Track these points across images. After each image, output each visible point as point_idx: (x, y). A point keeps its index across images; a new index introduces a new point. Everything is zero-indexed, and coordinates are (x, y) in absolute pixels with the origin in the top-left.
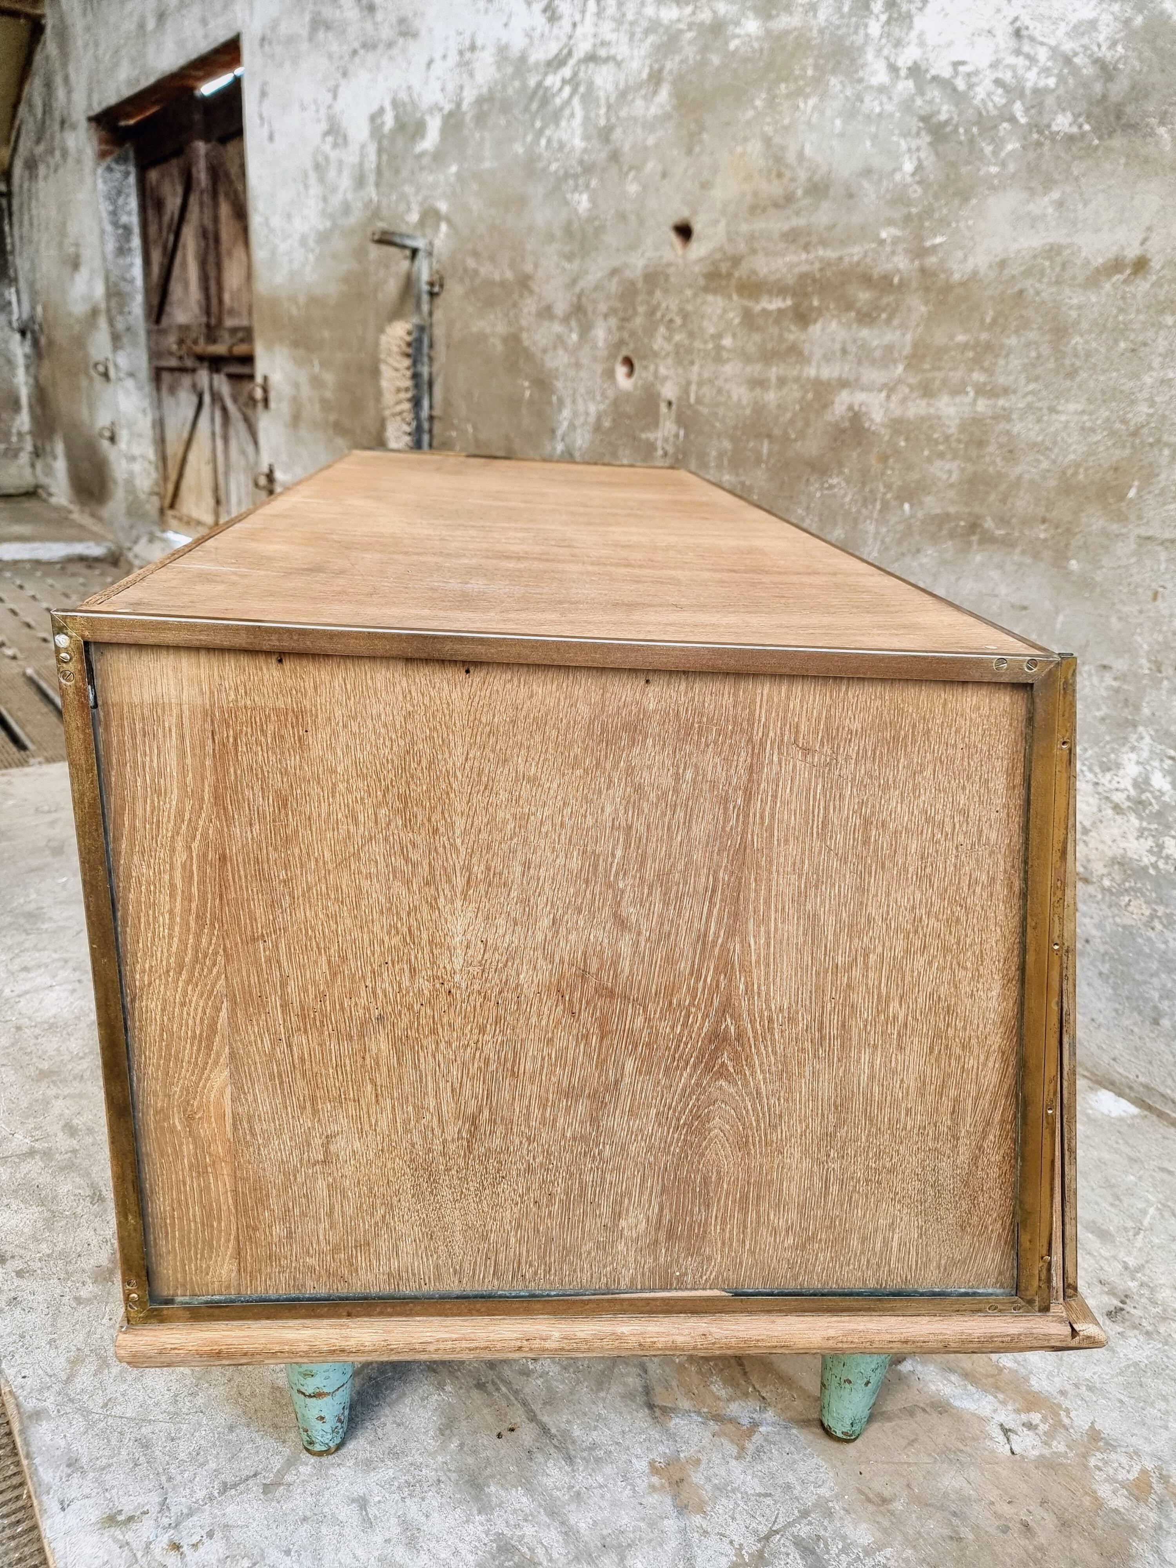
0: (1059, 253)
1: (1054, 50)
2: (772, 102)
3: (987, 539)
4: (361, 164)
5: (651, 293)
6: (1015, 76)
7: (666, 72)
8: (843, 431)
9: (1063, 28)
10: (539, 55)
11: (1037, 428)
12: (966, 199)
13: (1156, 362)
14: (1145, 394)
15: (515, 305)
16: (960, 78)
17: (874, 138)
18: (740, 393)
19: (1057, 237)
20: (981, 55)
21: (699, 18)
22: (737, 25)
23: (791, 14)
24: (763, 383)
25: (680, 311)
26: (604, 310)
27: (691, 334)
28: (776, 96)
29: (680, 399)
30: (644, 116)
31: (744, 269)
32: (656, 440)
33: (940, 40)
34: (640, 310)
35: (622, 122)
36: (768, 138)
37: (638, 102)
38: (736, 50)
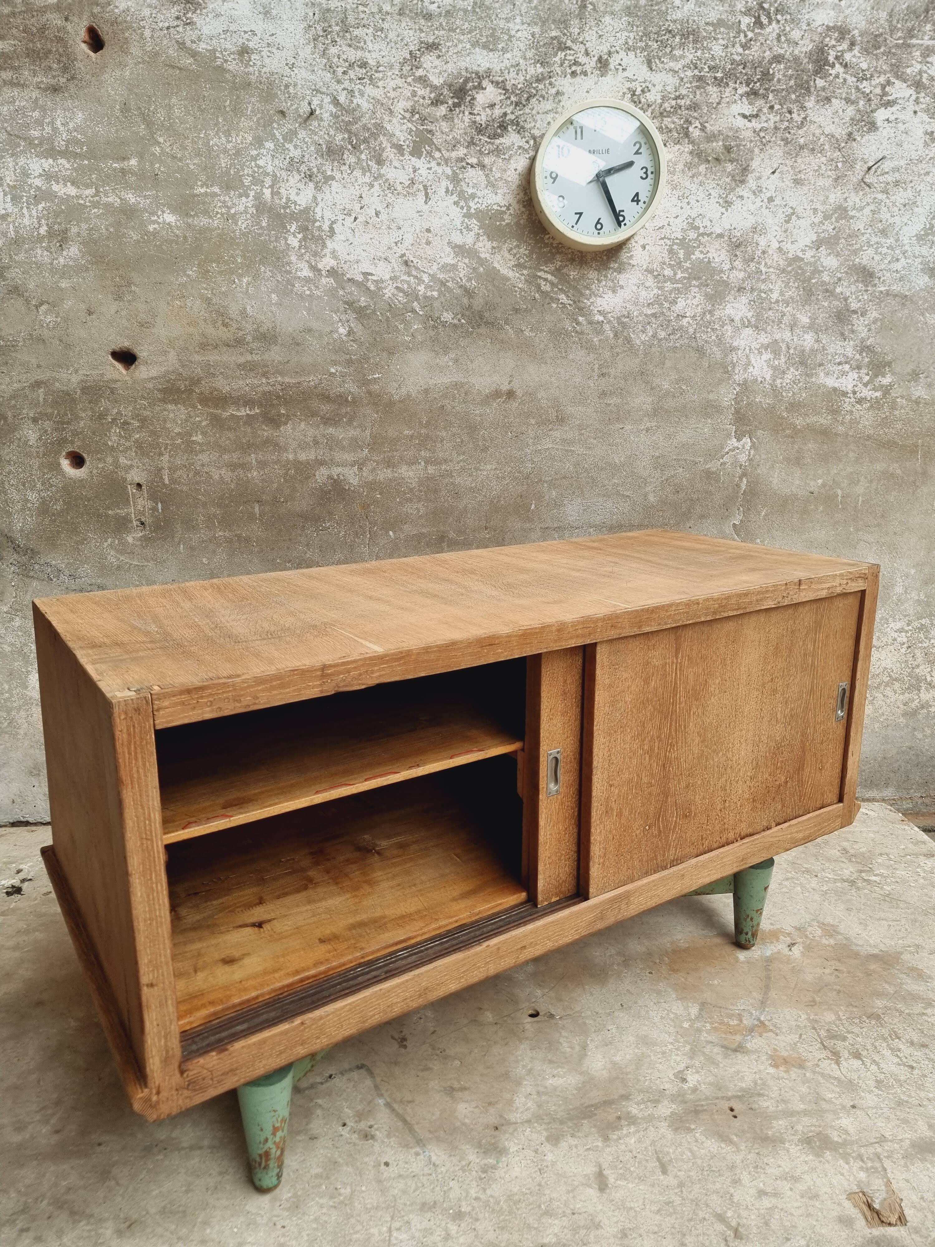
0: (462, 387)
1: (433, 277)
2: (205, 274)
5: (94, 401)
6: (410, 286)
7: (71, 234)
8: (328, 493)
9: (435, 267)
11: (470, 479)
12: (391, 354)
14: (529, 457)
16: (370, 283)
17: (309, 310)
18: (220, 473)
19: (459, 377)
20: (382, 271)
21: (105, 200)
22: (153, 213)
23: (210, 217)
24: (242, 466)
25: (136, 416)
26: (32, 415)
27: (153, 433)
28: (208, 271)
29: (153, 481)
30: (52, 264)
31: (205, 387)
32: (128, 514)
33: (351, 258)
34: (84, 415)
35: (20, 264)
36: (207, 299)
37: (39, 251)
38: (155, 233)
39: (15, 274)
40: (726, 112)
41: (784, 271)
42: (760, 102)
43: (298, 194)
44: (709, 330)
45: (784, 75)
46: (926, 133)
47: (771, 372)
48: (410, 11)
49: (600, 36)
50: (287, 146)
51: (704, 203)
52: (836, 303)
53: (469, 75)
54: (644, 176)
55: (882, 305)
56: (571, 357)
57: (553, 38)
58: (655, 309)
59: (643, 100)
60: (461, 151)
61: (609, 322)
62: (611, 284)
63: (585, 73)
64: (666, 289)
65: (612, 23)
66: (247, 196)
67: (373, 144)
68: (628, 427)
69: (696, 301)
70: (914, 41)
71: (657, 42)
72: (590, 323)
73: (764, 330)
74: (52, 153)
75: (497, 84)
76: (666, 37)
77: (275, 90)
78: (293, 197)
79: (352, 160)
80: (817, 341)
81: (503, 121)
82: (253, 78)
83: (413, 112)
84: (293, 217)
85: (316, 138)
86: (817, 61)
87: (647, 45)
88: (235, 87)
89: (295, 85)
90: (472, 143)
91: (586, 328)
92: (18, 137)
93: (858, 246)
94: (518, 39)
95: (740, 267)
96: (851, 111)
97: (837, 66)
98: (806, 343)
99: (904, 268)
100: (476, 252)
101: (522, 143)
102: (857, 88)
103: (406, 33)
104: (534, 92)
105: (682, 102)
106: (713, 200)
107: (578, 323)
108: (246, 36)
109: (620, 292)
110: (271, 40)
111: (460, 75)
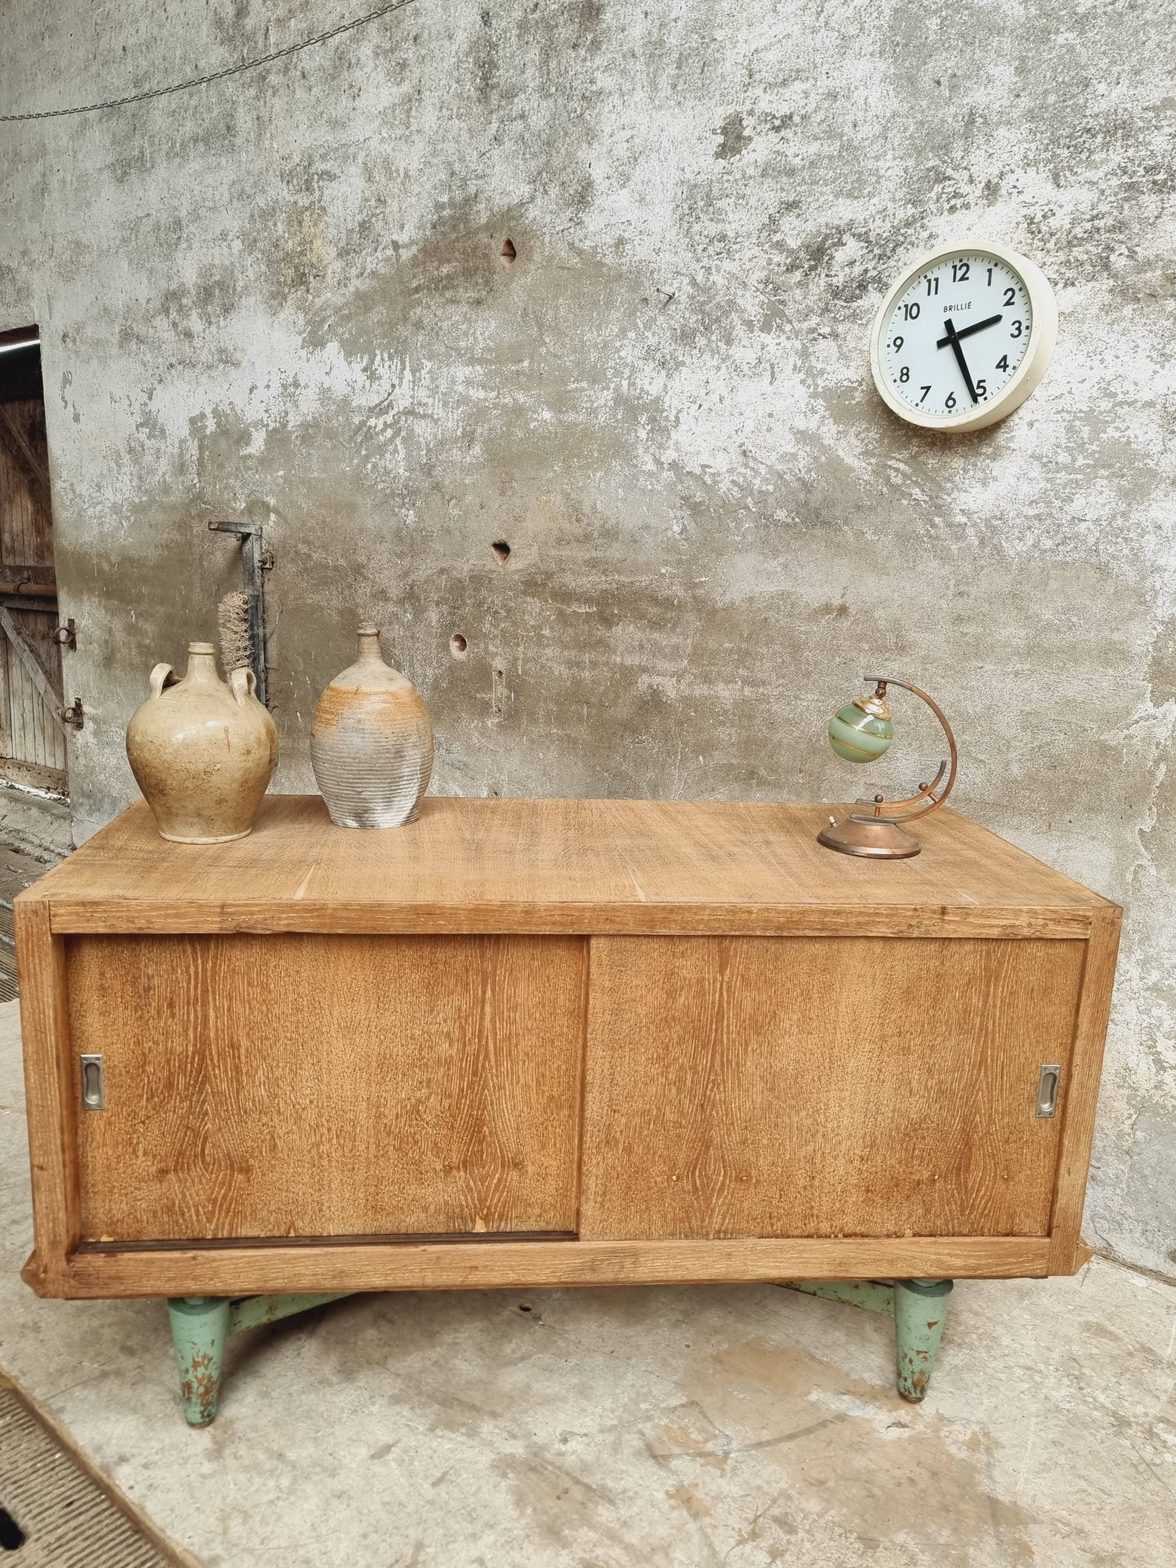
0: (788, 597)
1: (770, 468)
2: (568, 469)
3: (762, 782)
4: (181, 455)
5: (476, 590)
6: (745, 481)
7: (477, 434)
8: (647, 703)
9: (774, 457)
10: (360, 401)
11: (788, 709)
12: (720, 555)
13: (861, 672)
15: (350, 587)
16: (707, 476)
17: (649, 505)
18: (560, 669)
19: (786, 586)
20: (720, 464)
21: (503, 401)
22: (535, 412)
23: (577, 412)
24: (578, 664)
25: (504, 606)
26: (436, 599)
28: (570, 466)
29: (509, 671)
30: (461, 462)
31: (556, 581)
32: (490, 699)
33: (691, 449)
34: (469, 602)
35: (442, 463)
36: (567, 493)
37: (455, 451)
38: (535, 429)
39: (438, 471)
43: (651, 383)
44: (1120, 540)
48: (774, 170)
49: (990, 155)
51: (1126, 359)
53: (828, 232)
54: (1016, 333)
56: (920, 568)
57: (929, 170)
58: (1041, 508)
59: (1044, 228)
60: (814, 321)
61: (975, 525)
62: (982, 475)
63: (967, 206)
64: (1058, 481)
65: (1007, 135)
66: (608, 389)
67: (725, 322)
68: (990, 667)
69: (1101, 500)
71: (1069, 148)
72: (950, 525)
74: (472, 361)
75: (858, 237)
76: (1081, 140)
77: (642, 278)
78: (646, 387)
79: (703, 342)
81: (863, 280)
82: (625, 269)
83: (767, 282)
84: (645, 408)
85: (672, 322)
87: (1054, 155)
88: (609, 281)
89: (660, 270)
90: (826, 310)
91: (943, 532)
92: (452, 348)
94: (888, 179)
100: (820, 438)
103: (767, 195)
104: (902, 239)
105: (1100, 223)
106: (1142, 354)
107: (933, 525)
108: (623, 227)
109: (993, 486)
110: (644, 227)
111: (819, 231)
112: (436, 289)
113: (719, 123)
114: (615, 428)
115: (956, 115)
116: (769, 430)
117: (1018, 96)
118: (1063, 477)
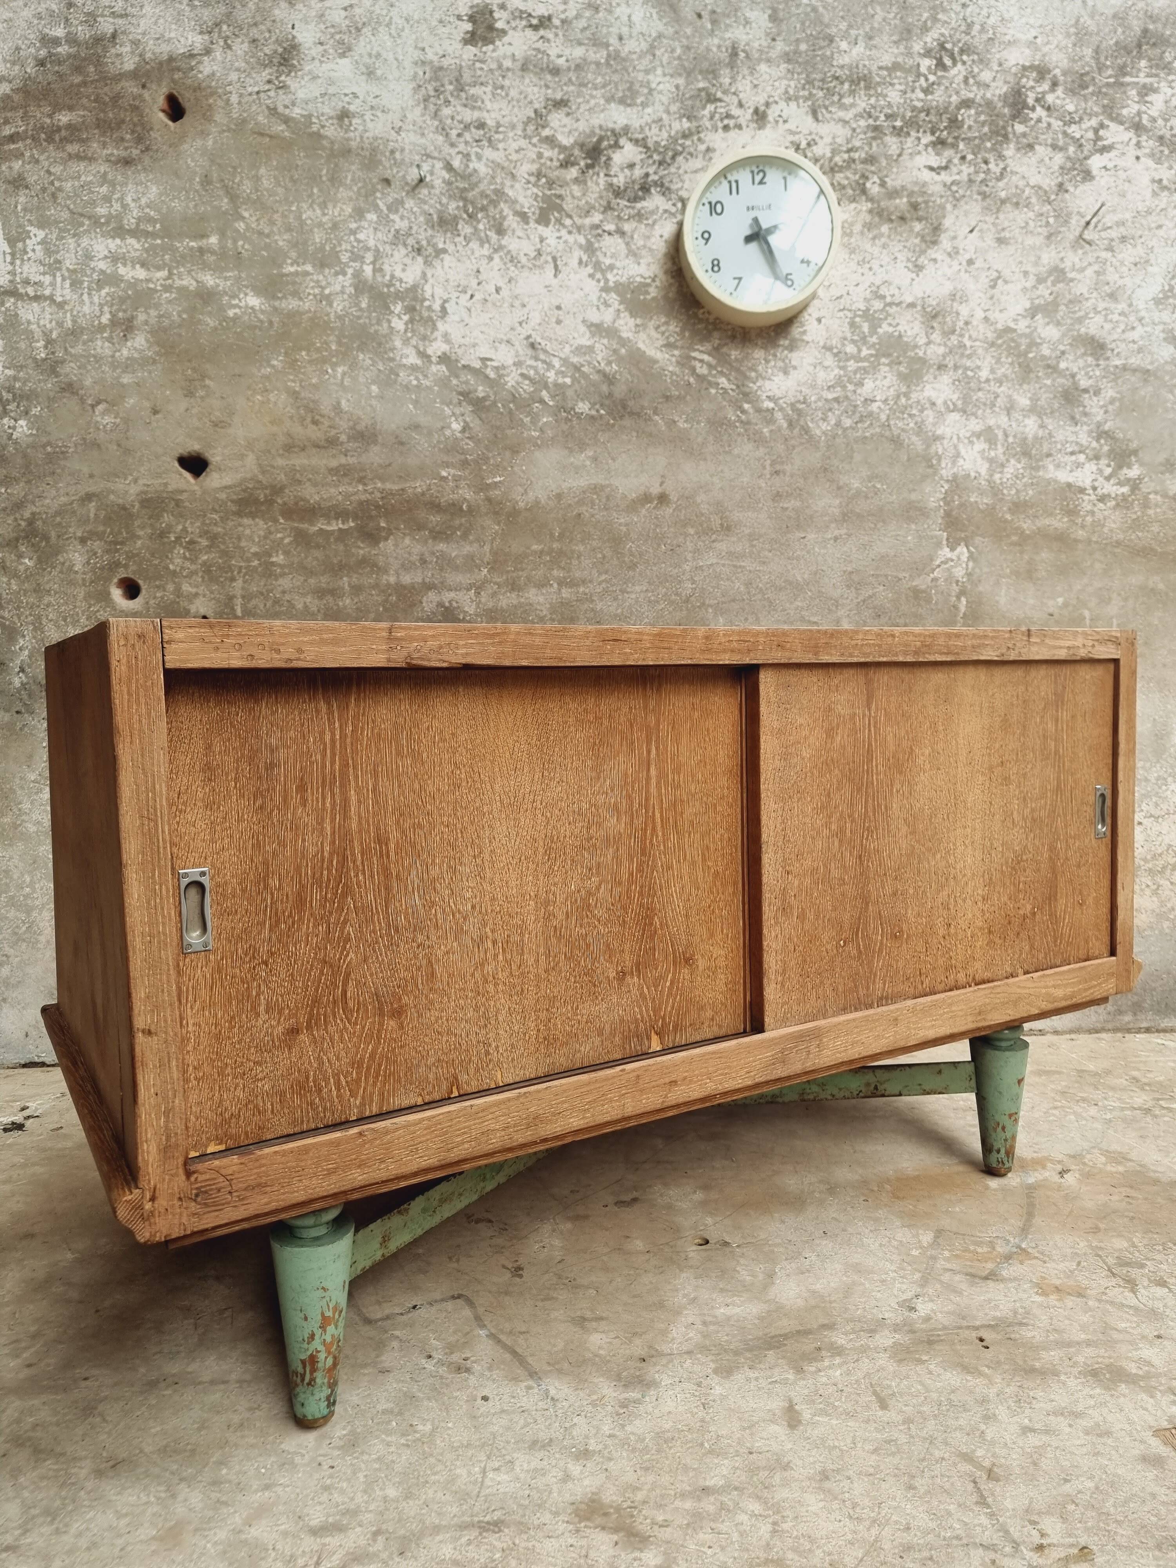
0: (602, 490)
1: (565, 361)
2: (292, 364)
5: (153, 517)
6: (537, 372)
7: (137, 323)
9: (567, 349)
11: (615, 604)
12: (515, 451)
13: (689, 556)
14: (687, 576)
16: (489, 369)
17: (416, 402)
19: (598, 479)
20: (504, 356)
21: (178, 283)
22: (234, 296)
23: (301, 299)
24: (333, 592)
25: (204, 533)
26: (79, 534)
27: (225, 554)
28: (297, 360)
30: (113, 356)
31: (288, 496)
33: (467, 341)
34: (141, 533)
35: (76, 358)
36: (295, 392)
37: (99, 343)
38: (236, 318)
39: (70, 370)
40: (909, 164)
41: (993, 344)
42: (948, 153)
43: (404, 270)
44: (906, 416)
45: (975, 121)
46: (1153, 181)
47: (987, 465)
48: (535, 66)
49: (756, 86)
50: (392, 217)
51: (889, 268)
52: (1061, 380)
53: (603, 134)
55: (1120, 381)
56: (736, 451)
57: (700, 90)
58: (838, 392)
59: (809, 154)
60: (597, 218)
61: (781, 409)
62: (782, 364)
63: (739, 127)
64: (849, 369)
65: (768, 71)
66: (344, 274)
67: (492, 211)
68: (811, 536)
69: (887, 382)
70: (1128, 79)
71: (822, 90)
72: (759, 410)
73: (974, 414)
74: (120, 232)
75: (636, 142)
76: (833, 85)
77: (379, 157)
78: (398, 273)
79: (468, 230)
80: (1042, 426)
81: (644, 183)
82: (353, 144)
83: (539, 175)
84: (399, 296)
85: (426, 207)
86: (1013, 105)
87: (810, 94)
88: (332, 155)
89: (403, 150)
90: (608, 208)
91: (753, 417)
92: (82, 215)
93: (1082, 313)
94: (660, 92)
95: (938, 341)
96: (1059, 159)
97: (1038, 109)
98: (1027, 430)
99: (1142, 338)
100: (617, 331)
101: (668, 206)
102: (1065, 133)
103: (529, 90)
104: (680, 148)
105: (856, 155)
106: (900, 265)
107: (743, 411)
108: (347, 99)
109: (793, 374)
110: (375, 102)
111: (593, 133)
112: (50, 140)
113: (464, 11)
114: (359, 318)
115: (719, 47)
116: (559, 322)
117: (774, 40)
118: (852, 365)
